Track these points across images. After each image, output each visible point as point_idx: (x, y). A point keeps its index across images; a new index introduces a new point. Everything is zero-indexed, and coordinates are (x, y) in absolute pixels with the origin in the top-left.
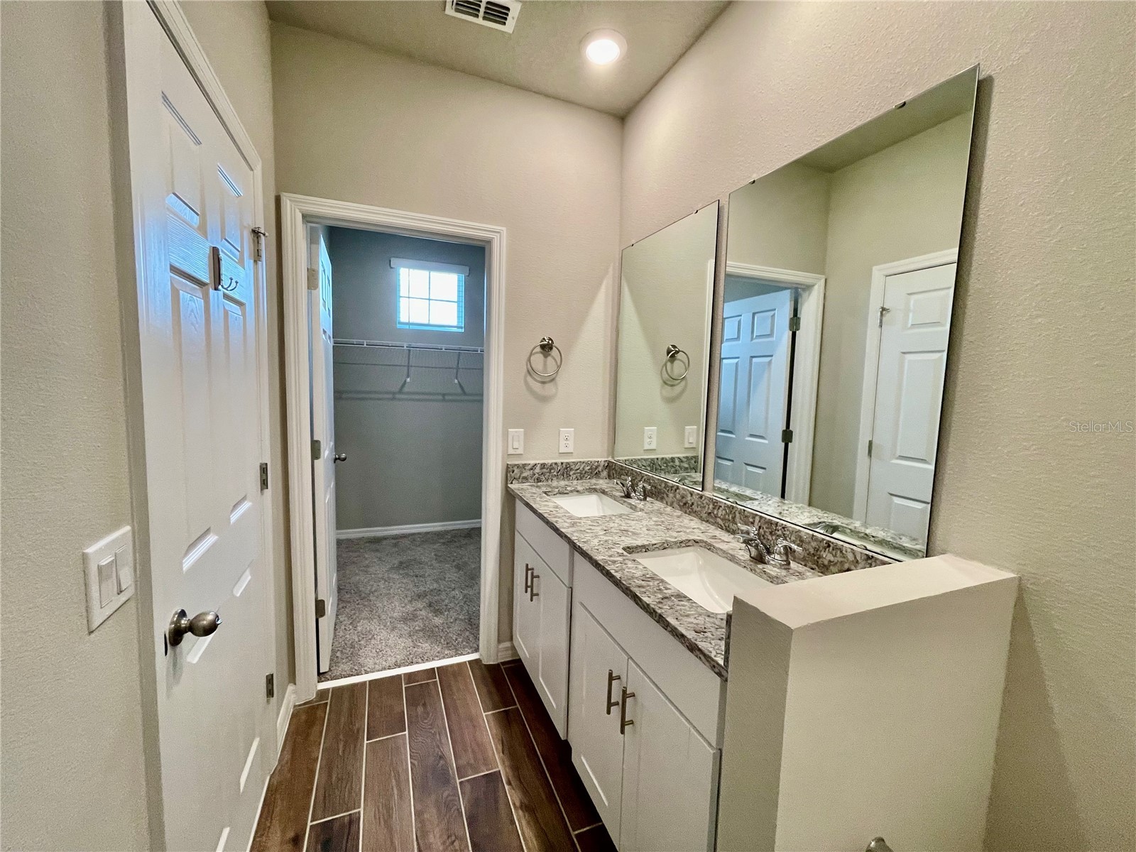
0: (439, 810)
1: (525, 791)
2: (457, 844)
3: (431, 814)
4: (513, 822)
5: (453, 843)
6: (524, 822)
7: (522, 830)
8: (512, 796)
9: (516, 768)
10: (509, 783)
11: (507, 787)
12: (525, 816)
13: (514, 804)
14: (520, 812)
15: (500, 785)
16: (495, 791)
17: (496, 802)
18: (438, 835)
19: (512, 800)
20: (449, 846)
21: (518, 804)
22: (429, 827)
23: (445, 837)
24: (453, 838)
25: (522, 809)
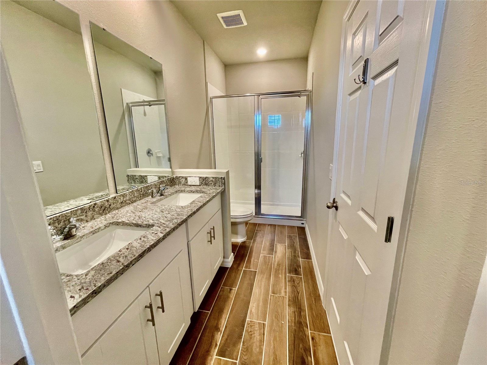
0: (252, 349)
1: (213, 336)
2: (249, 330)
3: (256, 350)
4: (226, 327)
5: (251, 331)
6: (222, 324)
7: (225, 322)
8: (219, 338)
9: (208, 352)
10: (216, 345)
11: (218, 344)
12: (220, 327)
13: (221, 334)
14: (221, 329)
15: (221, 347)
16: (225, 344)
17: (227, 339)
18: (255, 338)
19: (220, 336)
20: (253, 331)
21: (219, 333)
22: (258, 344)
23: (253, 335)
24: (250, 333)
25: (220, 329)
